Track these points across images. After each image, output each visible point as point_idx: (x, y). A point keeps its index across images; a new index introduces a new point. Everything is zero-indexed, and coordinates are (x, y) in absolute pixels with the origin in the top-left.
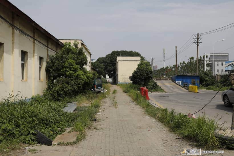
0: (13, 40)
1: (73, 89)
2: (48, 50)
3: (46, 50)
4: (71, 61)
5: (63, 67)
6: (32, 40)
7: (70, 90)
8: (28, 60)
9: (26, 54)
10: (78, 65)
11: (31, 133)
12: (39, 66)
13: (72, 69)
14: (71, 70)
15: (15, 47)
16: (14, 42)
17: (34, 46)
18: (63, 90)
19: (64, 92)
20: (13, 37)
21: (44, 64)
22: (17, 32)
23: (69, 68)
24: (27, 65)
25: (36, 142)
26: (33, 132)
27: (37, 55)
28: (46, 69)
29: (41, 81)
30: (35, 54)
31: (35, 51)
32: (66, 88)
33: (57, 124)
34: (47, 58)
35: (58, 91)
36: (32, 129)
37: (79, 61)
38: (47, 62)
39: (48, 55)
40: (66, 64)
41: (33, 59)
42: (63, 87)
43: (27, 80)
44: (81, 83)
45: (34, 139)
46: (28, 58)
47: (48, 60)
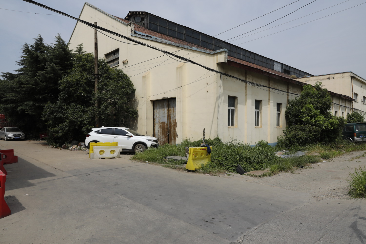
0: (246, 93)
1: (306, 137)
2: (288, 95)
3: (287, 96)
4: (309, 106)
5: (301, 112)
6: (268, 89)
7: (304, 137)
8: (263, 107)
9: (260, 103)
10: (317, 110)
11: (234, 165)
12: (276, 112)
13: (310, 115)
14: (308, 116)
15: (247, 98)
16: (247, 94)
17: (269, 93)
18: (296, 137)
19: (297, 139)
20: (246, 90)
21: (283, 110)
22: (249, 85)
23: (307, 113)
24: (262, 113)
25: (236, 172)
26: (235, 165)
27: (273, 102)
28: (285, 115)
29: (280, 128)
30: (271, 101)
31: (270, 99)
32: (298, 135)
33: (261, 164)
34: (287, 103)
35: (291, 138)
36: (235, 163)
37: (319, 105)
38: (287, 108)
39: (288, 100)
40: (303, 110)
41: (268, 106)
42: (296, 134)
43: (262, 127)
44: (317, 131)
45: (235, 169)
46: (263, 106)
47: (288, 105)
